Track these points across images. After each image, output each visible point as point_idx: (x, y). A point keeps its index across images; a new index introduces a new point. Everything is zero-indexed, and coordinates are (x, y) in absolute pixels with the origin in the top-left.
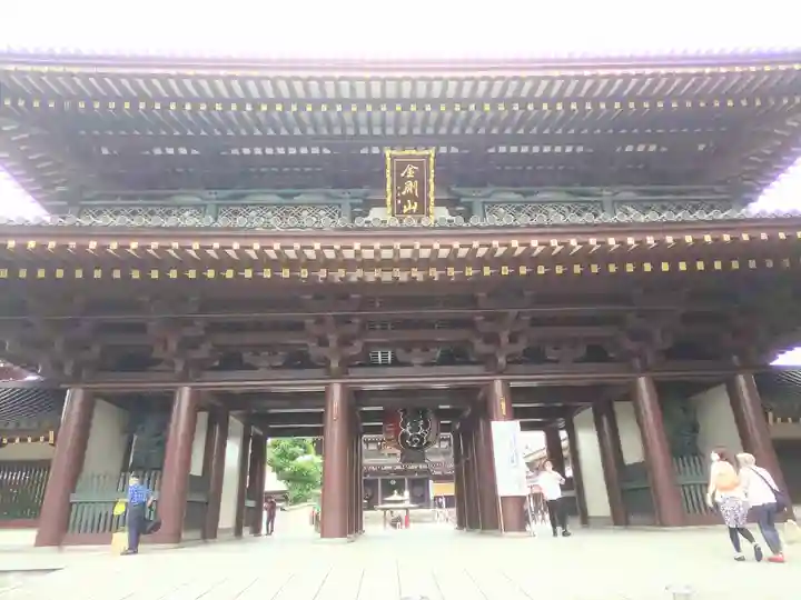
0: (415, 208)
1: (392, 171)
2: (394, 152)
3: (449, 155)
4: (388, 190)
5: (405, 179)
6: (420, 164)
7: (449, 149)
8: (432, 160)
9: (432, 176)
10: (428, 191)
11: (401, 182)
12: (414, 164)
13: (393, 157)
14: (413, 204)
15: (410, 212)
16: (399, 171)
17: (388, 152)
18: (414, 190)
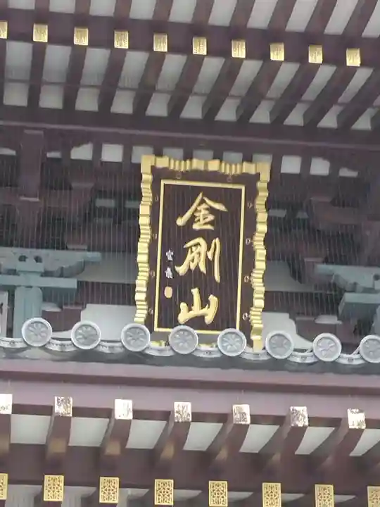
0: (210, 313)
1: (154, 208)
3: (304, 180)
4: (142, 258)
5: (188, 232)
7: (306, 165)
9: (262, 228)
10: (249, 266)
11: (176, 240)
12: (214, 194)
13: (158, 174)
14: (205, 303)
15: (197, 322)
17: (147, 162)
18: (209, 264)
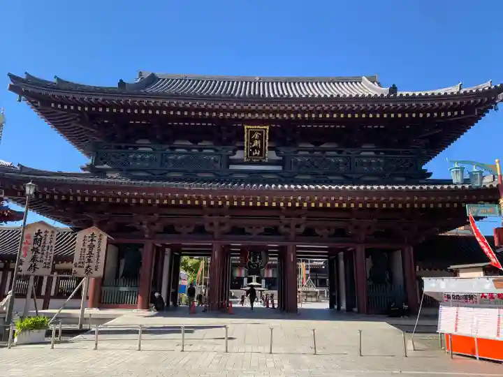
0: (258, 154)
1: (248, 135)
2: (249, 127)
6: (262, 132)
9: (267, 138)
11: (252, 141)
16: (251, 135)
17: (246, 127)
18: (258, 145)
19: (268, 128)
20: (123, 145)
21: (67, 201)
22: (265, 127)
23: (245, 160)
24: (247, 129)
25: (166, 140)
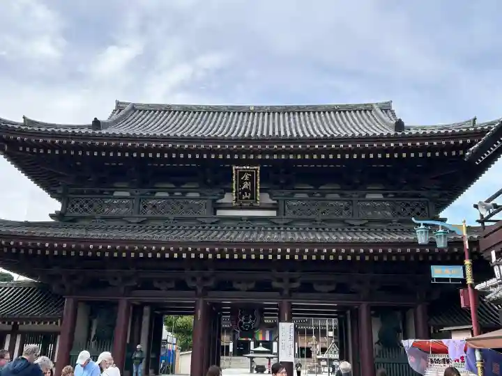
0: (249, 197)
1: (236, 177)
2: (237, 167)
4: (234, 186)
5: (244, 181)
6: (252, 173)
8: (258, 171)
9: (259, 180)
11: (241, 182)
15: (246, 199)
16: (240, 176)
17: (234, 168)
18: (248, 187)
19: (259, 168)
20: (97, 190)
21: (35, 254)
22: (256, 168)
23: (234, 204)
24: (236, 170)
25: (144, 183)
